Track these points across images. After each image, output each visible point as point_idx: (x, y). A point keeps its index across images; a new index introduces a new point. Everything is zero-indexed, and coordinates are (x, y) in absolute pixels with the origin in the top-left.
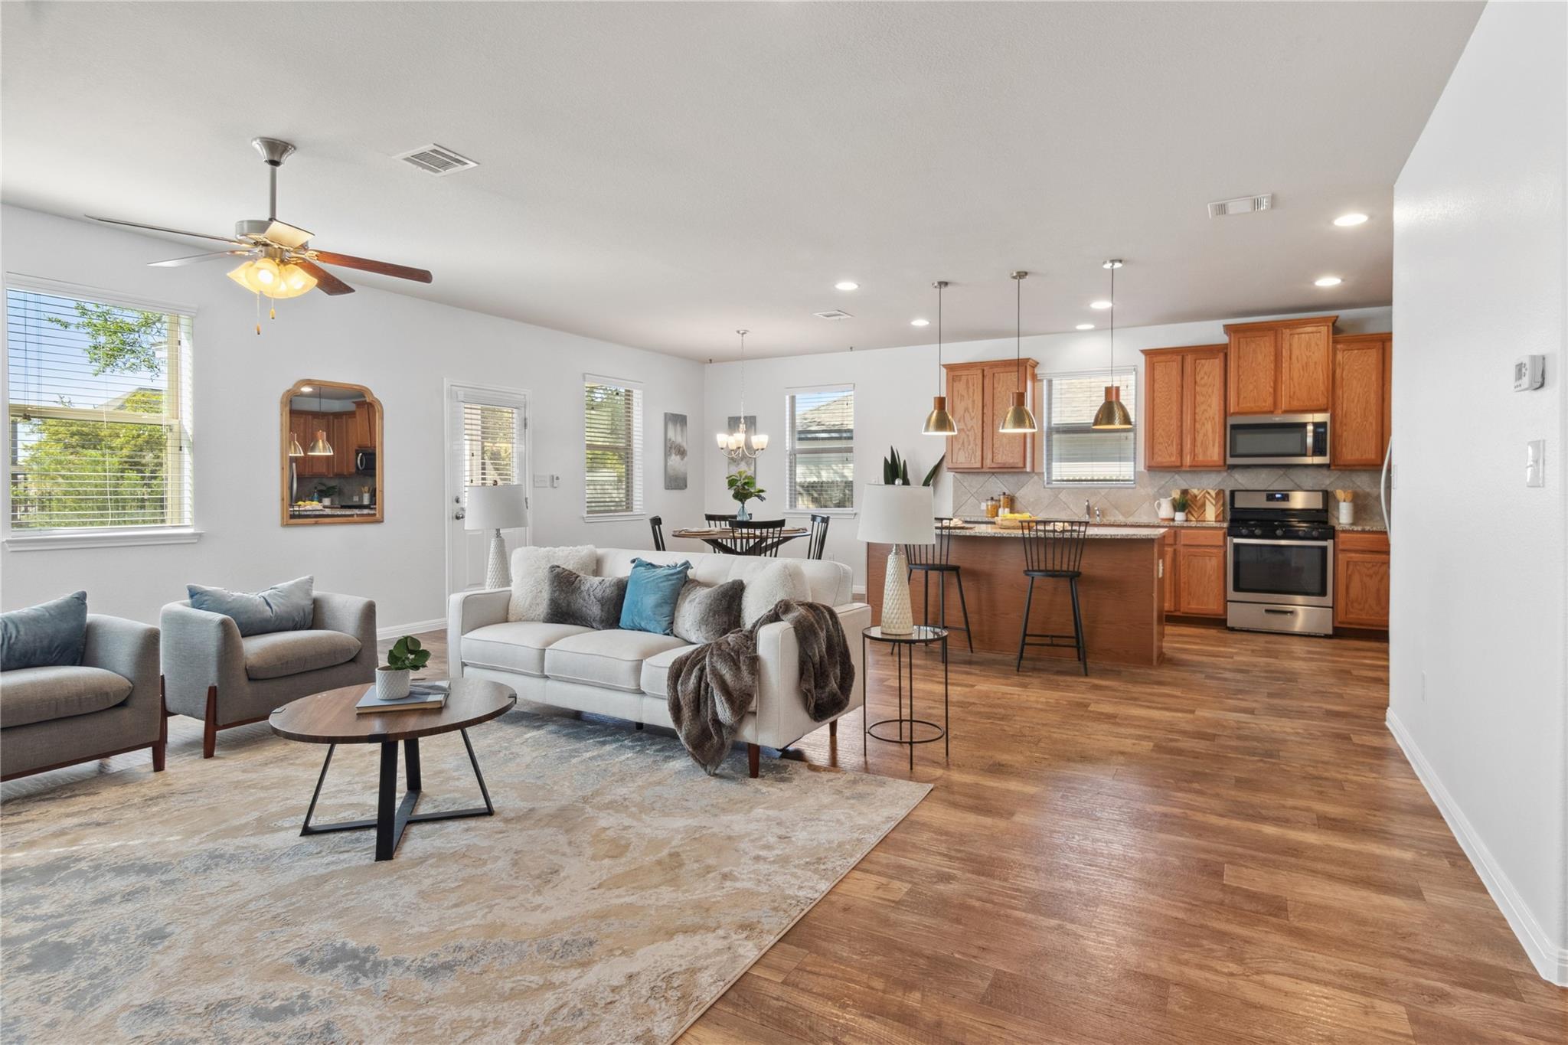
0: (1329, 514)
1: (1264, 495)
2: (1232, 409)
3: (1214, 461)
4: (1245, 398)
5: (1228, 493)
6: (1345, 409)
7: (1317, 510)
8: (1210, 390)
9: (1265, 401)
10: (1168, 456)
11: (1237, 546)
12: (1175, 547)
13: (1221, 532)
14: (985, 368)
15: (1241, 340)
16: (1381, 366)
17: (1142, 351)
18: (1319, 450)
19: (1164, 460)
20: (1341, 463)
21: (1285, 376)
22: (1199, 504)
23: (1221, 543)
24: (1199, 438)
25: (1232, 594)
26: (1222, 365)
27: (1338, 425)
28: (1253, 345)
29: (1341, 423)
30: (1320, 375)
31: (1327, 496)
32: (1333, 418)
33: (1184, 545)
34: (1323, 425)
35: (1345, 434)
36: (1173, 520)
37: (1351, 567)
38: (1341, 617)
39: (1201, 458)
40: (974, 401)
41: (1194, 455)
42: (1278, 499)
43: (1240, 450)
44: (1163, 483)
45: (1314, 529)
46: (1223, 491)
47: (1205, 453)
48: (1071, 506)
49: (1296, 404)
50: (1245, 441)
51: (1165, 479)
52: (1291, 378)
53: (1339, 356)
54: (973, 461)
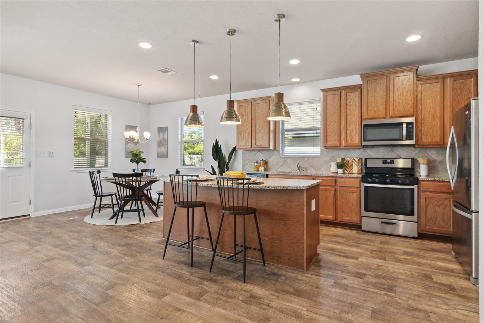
0: (415, 171)
1: (382, 160)
2: (364, 116)
3: (356, 144)
4: (371, 111)
5: (364, 160)
6: (423, 115)
7: (409, 168)
8: (354, 108)
9: (381, 113)
10: (333, 141)
11: (366, 187)
12: (335, 187)
13: (358, 180)
14: (253, 102)
15: (369, 81)
16: (442, 92)
17: (321, 90)
18: (409, 137)
19: (332, 143)
20: (421, 144)
21: (391, 99)
22: (350, 165)
23: (358, 186)
24: (349, 132)
25: (364, 213)
26: (360, 95)
27: (419, 124)
28: (375, 84)
29: (421, 123)
30: (410, 98)
31: (414, 161)
32: (416, 120)
33: (340, 186)
34: (411, 123)
35: (423, 128)
36: (337, 173)
37: (428, 200)
38: (422, 228)
39: (349, 142)
40: (248, 117)
41: (346, 141)
42: (388, 163)
43: (368, 138)
44: (333, 155)
45: (407, 179)
46: (362, 159)
47: (351, 139)
48: (292, 166)
49: (397, 113)
50: (372, 133)
51: (333, 153)
52: (394, 100)
53: (420, 87)
54: (247, 145)
